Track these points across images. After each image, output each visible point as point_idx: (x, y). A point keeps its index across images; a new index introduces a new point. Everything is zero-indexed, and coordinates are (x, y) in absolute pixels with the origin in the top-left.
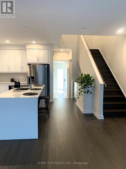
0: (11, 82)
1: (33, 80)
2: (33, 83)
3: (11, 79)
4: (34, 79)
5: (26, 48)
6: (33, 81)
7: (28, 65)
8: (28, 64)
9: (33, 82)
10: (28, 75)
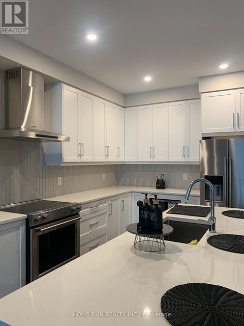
0: (158, 188)
1: (218, 188)
2: (219, 198)
3: (158, 180)
4: (222, 183)
5: (200, 92)
6: (220, 192)
7: (204, 141)
8: (204, 138)
9: (218, 194)
10: (203, 172)
